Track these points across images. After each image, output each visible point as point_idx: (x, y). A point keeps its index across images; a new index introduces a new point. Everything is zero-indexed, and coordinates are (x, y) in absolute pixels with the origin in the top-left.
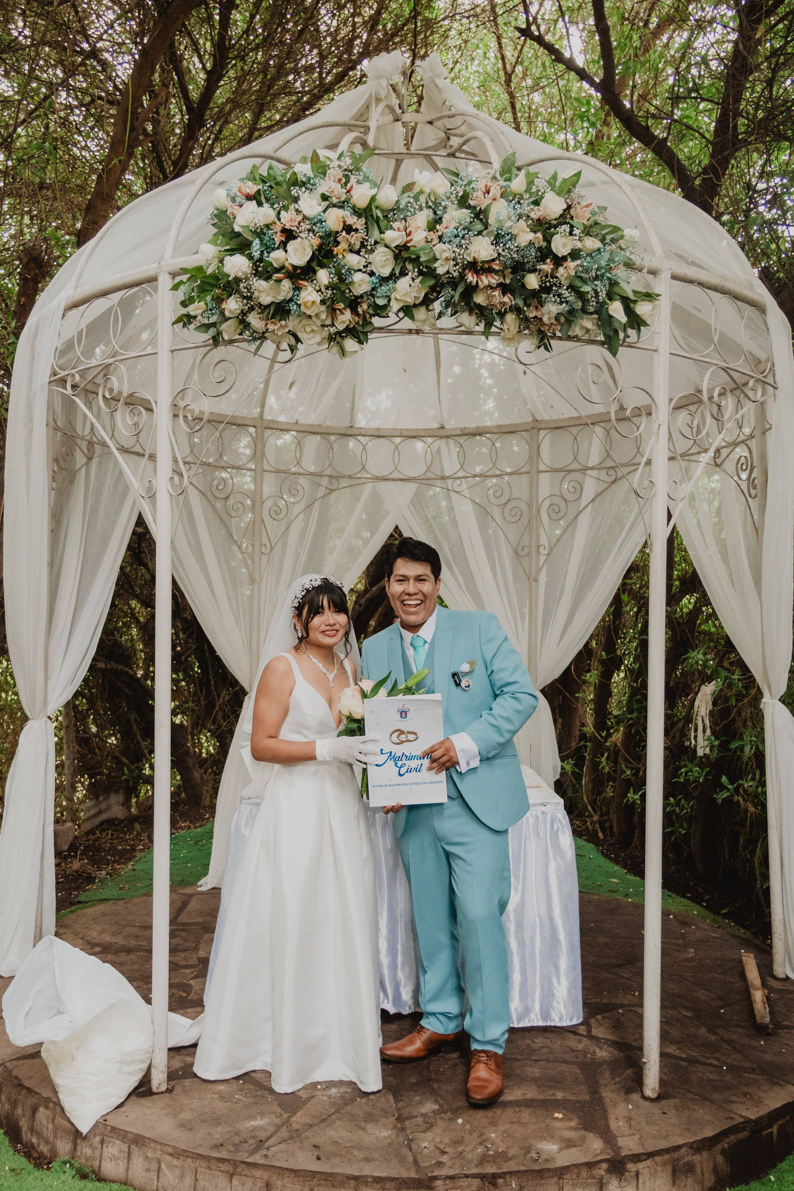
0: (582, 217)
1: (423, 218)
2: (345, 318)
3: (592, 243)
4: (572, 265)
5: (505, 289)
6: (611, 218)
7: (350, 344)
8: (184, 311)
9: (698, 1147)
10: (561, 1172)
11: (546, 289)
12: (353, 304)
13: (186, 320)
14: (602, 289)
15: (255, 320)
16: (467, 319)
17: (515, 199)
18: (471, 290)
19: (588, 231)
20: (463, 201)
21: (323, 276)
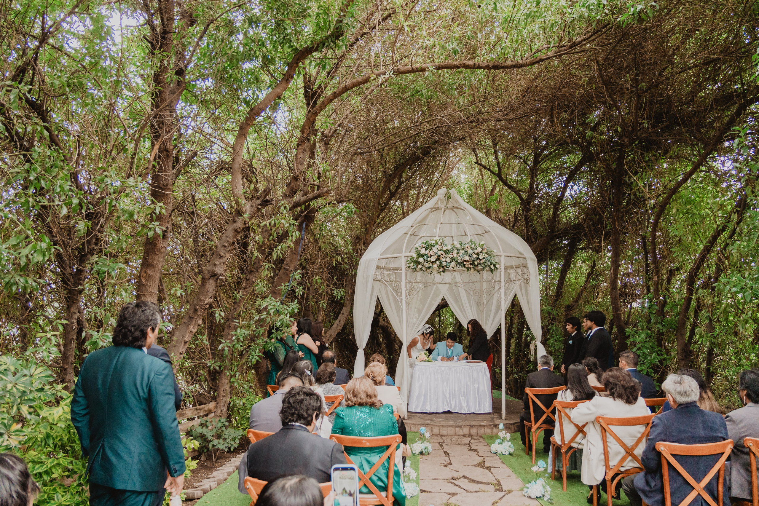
0: (485, 251)
1: (456, 252)
2: (441, 269)
3: (487, 256)
4: (483, 260)
5: (471, 264)
6: (490, 249)
7: (442, 273)
8: (408, 265)
9: (511, 424)
10: (484, 426)
11: (479, 264)
12: (443, 267)
13: (409, 267)
14: (489, 264)
15: (424, 269)
16: (464, 269)
17: (472, 249)
18: (464, 265)
19: (486, 253)
20: (463, 249)
21: (438, 263)
